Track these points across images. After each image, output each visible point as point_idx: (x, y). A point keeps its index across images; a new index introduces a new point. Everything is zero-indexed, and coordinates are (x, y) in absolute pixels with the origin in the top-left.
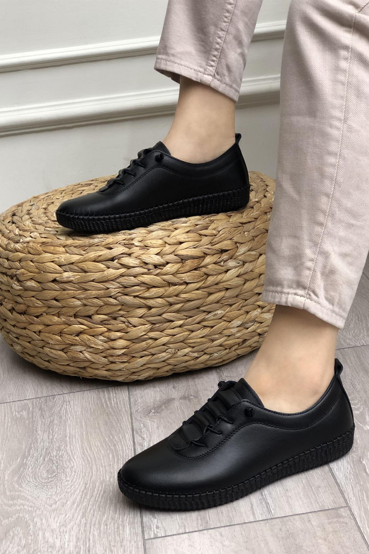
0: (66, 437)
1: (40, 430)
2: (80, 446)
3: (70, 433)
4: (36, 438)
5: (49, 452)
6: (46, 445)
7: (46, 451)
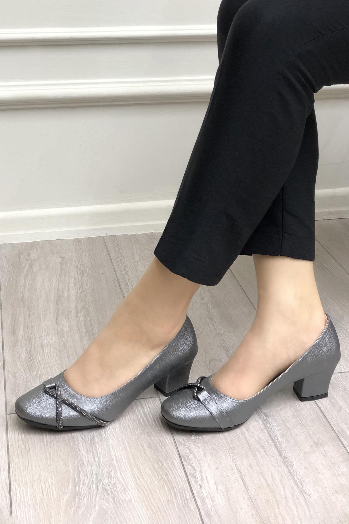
0: (113, 460)
1: (83, 450)
2: (131, 474)
3: (115, 456)
4: (81, 459)
5: (100, 479)
6: (94, 469)
7: (97, 478)
